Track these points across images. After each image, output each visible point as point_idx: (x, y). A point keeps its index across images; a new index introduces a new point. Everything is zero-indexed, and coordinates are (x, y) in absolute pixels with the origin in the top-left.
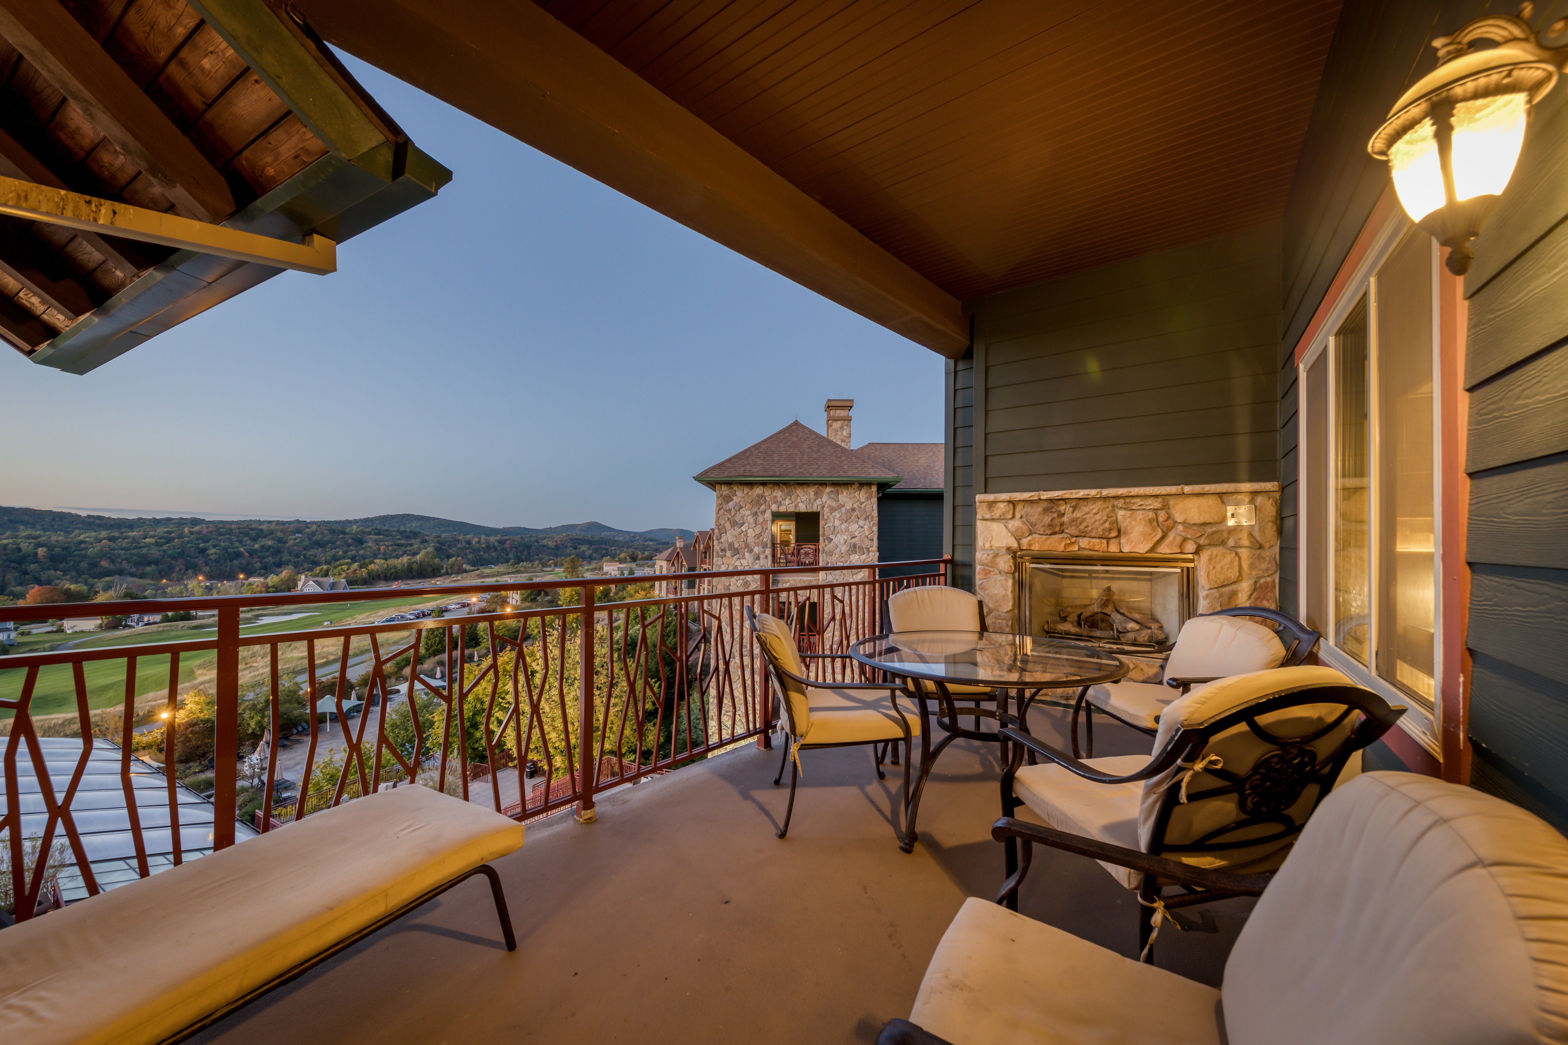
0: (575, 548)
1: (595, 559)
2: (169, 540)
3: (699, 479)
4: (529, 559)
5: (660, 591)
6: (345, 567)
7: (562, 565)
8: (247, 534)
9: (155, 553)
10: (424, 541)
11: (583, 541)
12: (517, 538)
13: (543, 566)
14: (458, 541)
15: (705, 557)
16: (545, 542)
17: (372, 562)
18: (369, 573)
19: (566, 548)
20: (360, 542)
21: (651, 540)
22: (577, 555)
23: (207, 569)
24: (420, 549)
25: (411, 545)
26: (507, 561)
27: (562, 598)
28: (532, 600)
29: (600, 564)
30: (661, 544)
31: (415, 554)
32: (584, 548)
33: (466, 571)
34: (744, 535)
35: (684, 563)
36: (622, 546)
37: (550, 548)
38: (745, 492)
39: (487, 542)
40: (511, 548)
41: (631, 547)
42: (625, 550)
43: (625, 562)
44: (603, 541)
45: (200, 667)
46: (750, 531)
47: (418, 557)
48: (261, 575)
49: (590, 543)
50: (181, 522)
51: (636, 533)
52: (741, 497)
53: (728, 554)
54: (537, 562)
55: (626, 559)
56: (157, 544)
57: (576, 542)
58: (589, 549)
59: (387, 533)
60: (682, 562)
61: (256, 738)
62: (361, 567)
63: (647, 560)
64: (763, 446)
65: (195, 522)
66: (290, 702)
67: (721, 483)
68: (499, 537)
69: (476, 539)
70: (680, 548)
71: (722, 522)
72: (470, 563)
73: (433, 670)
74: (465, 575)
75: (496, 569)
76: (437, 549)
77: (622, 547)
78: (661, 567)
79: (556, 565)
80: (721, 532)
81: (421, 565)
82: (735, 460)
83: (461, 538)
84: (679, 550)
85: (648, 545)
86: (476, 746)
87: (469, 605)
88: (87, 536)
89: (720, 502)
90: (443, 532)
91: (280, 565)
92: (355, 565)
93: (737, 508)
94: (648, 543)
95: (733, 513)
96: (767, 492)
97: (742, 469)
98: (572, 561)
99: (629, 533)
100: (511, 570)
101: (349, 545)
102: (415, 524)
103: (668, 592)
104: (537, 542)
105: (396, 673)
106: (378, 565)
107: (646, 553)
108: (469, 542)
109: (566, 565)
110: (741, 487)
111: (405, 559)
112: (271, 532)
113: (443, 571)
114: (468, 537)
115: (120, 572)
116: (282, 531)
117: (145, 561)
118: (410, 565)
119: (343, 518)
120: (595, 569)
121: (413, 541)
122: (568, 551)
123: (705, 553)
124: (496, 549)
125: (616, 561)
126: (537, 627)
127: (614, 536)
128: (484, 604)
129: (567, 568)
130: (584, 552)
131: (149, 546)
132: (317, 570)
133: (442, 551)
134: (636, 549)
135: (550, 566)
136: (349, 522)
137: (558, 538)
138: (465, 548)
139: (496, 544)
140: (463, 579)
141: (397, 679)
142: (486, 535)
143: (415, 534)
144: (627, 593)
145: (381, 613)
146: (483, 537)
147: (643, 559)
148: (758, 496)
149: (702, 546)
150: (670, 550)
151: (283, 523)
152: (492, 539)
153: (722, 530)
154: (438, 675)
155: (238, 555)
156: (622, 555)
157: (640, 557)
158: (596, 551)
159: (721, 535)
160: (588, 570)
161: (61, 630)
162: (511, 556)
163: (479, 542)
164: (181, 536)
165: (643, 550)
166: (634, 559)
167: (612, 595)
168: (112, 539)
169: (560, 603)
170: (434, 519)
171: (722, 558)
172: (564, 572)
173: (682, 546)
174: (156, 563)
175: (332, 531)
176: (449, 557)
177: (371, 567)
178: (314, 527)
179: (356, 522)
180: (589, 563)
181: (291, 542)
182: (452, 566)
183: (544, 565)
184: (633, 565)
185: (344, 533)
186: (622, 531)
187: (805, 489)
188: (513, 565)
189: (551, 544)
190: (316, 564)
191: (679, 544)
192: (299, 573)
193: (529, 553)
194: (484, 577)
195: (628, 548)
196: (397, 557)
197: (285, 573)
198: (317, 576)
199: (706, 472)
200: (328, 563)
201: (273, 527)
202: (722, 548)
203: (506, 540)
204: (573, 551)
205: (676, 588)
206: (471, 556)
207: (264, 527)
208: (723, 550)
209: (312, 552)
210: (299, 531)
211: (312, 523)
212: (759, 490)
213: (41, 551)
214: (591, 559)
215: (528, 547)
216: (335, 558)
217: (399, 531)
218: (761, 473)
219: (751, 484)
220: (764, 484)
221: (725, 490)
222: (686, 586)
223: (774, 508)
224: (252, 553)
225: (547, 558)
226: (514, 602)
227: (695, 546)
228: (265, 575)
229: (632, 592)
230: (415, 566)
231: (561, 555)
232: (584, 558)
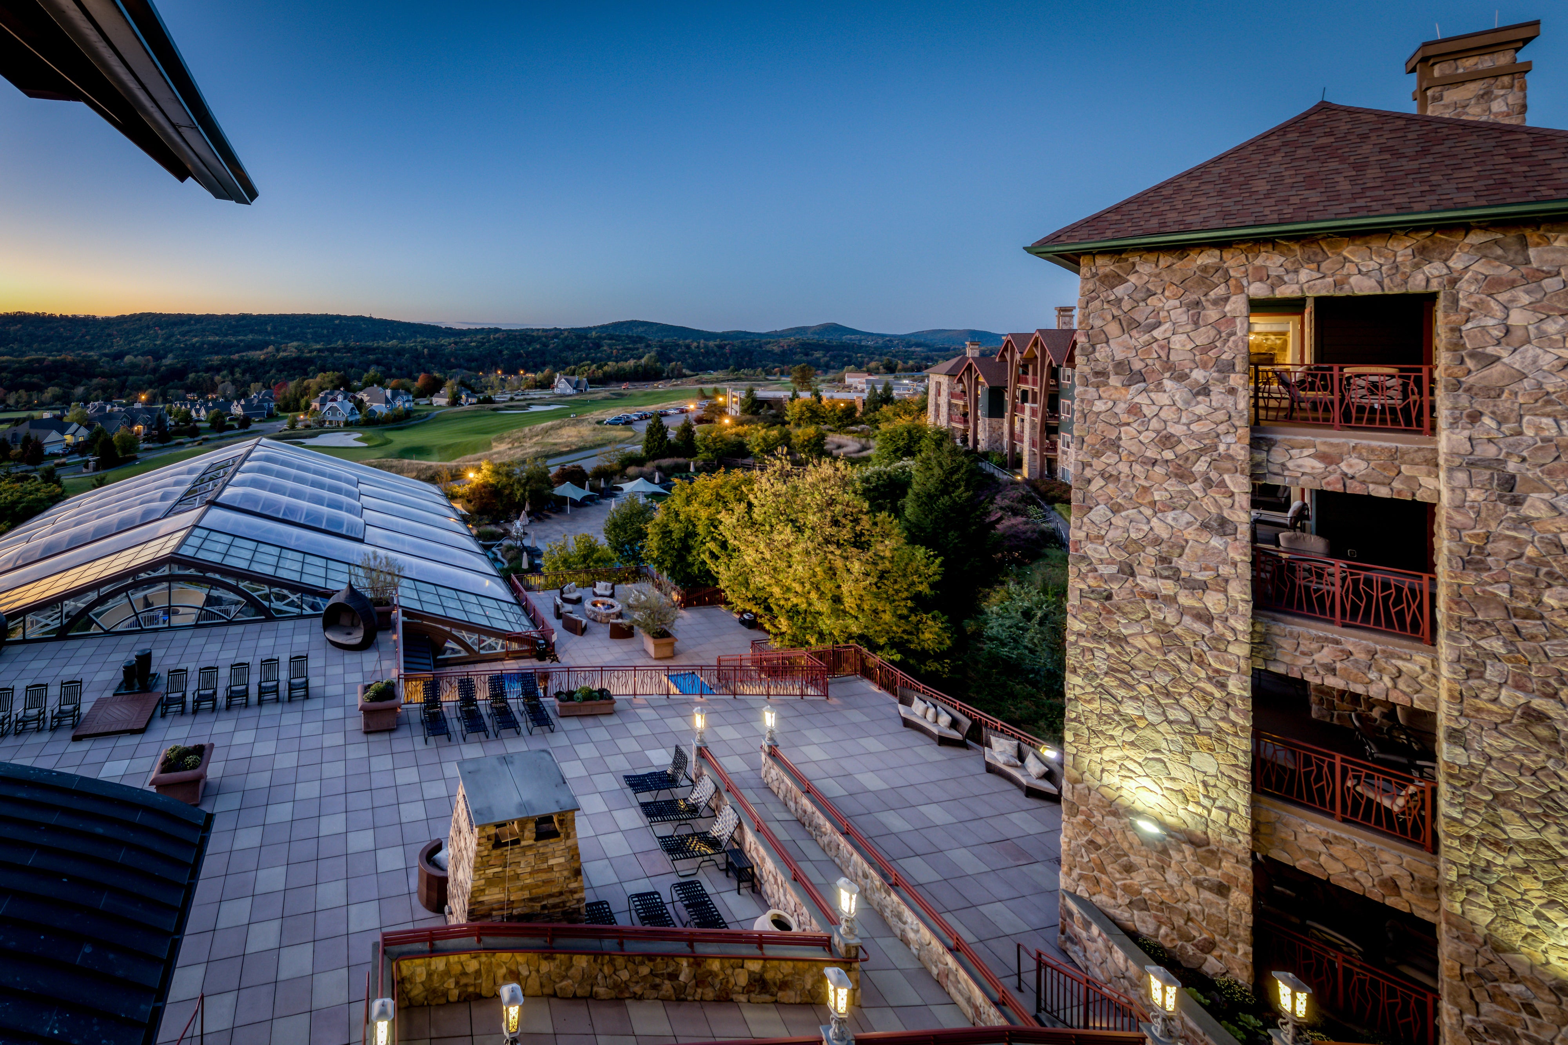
0: (807, 355)
1: (833, 368)
2: (483, 344)
3: (1038, 250)
4: (752, 365)
5: (937, 416)
6: (586, 368)
7: (789, 374)
8: (525, 340)
9: (476, 353)
10: (648, 346)
11: (817, 346)
12: (737, 343)
13: (767, 374)
14: (678, 345)
15: (1026, 373)
16: (769, 347)
17: (606, 364)
18: (604, 373)
19: (795, 354)
20: (598, 346)
21: (918, 345)
22: (809, 363)
23: (502, 366)
24: (645, 353)
25: (638, 349)
26: (727, 367)
27: (790, 413)
28: (753, 413)
29: (841, 374)
30: (935, 350)
31: (641, 357)
32: (818, 354)
33: (685, 376)
34: (1162, 347)
35: (981, 379)
36: (871, 353)
37: (776, 354)
38: (1162, 263)
39: (706, 347)
40: (731, 353)
41: (885, 354)
42: (877, 357)
43: (877, 373)
44: (844, 347)
45: (495, 440)
46: (1177, 342)
47: (643, 361)
48: (533, 372)
49: (827, 348)
50: (490, 331)
51: (895, 336)
52: (1150, 275)
53: (1114, 381)
54: (760, 369)
55: (878, 369)
56: (477, 347)
57: (807, 348)
58: (825, 356)
59: (617, 338)
60: (977, 378)
61: (520, 508)
62: (598, 368)
63: (913, 371)
64: (1216, 170)
65: (497, 330)
66: (542, 482)
67: (1093, 253)
68: (718, 342)
69: (695, 344)
70: (973, 358)
71: (1098, 323)
72: (690, 368)
73: (652, 473)
74: (684, 380)
75: (715, 375)
76: (659, 354)
77: (873, 353)
78: (939, 384)
79: (782, 373)
80: (1095, 340)
81: (645, 367)
82: (1134, 206)
83: (680, 342)
84: (971, 361)
85: (913, 352)
86: (689, 570)
87: (687, 411)
88: (444, 341)
89: (1090, 286)
90: (665, 336)
91: (544, 364)
92: (594, 367)
93: (1138, 296)
94: (913, 349)
95: (1126, 305)
96: (1233, 261)
97: (1154, 222)
98: (803, 370)
99: (882, 336)
100: (731, 377)
101: (590, 349)
102: (641, 329)
103: (950, 419)
104: (760, 347)
105: (621, 471)
106: (611, 367)
107: (911, 363)
108: (688, 347)
109: (795, 374)
110: (1152, 257)
111: (632, 362)
112: (539, 338)
113: (665, 375)
114: (687, 341)
115: (459, 366)
116: (546, 337)
117: (471, 359)
118: (636, 367)
119: (586, 326)
120: (833, 380)
121: (639, 345)
122: (797, 358)
123: (1025, 367)
124: (715, 355)
125: (864, 372)
126: (758, 445)
127: (860, 341)
128: (701, 413)
129: (796, 378)
130: (818, 359)
131: (473, 348)
132: (567, 370)
133: (664, 355)
134: (894, 356)
135: (775, 374)
136: (590, 328)
137: (784, 342)
138: (684, 353)
139: (715, 349)
140: (682, 384)
141: (621, 477)
142: (705, 340)
143: (640, 339)
144: (881, 414)
145: (612, 411)
146: (702, 341)
147: (905, 370)
148: (1204, 269)
149: (1018, 356)
150: (954, 361)
151: (546, 330)
152: (711, 343)
153: (1098, 338)
154: (657, 480)
155: (520, 356)
156: (873, 364)
157: (900, 367)
158: (834, 358)
159: (1093, 346)
160: (823, 381)
161: (431, 404)
162: (731, 361)
163: (698, 347)
164: (489, 341)
165: (906, 357)
166: (890, 369)
167: (858, 415)
168: (456, 343)
169: (786, 418)
170: (656, 324)
171: (1098, 387)
172: (792, 382)
173: (977, 355)
174: (476, 360)
175: (579, 337)
176: (670, 361)
177: (606, 368)
178: (566, 334)
179: (595, 328)
180: (826, 372)
181: (551, 346)
182: (673, 370)
183: (769, 373)
184: (890, 378)
185: (586, 338)
186: (872, 334)
187: (1375, 245)
188: (733, 371)
189: (776, 349)
190: (568, 364)
191: (971, 352)
192: (556, 371)
193: (750, 359)
194: (703, 383)
195: (881, 355)
196: (626, 360)
197: (547, 371)
198: (567, 374)
199: (1055, 238)
200: (575, 364)
201: (540, 333)
202: (1098, 369)
203: (725, 345)
204: (804, 358)
205: (965, 415)
206: (690, 361)
207: (535, 334)
208: (1101, 374)
209: (564, 354)
210: (556, 336)
211: (565, 330)
212: (1207, 258)
213: (426, 351)
214: (827, 368)
215: (750, 353)
216: (581, 360)
217: (627, 336)
218: (1214, 223)
219: (1181, 249)
220: (1222, 244)
221: (1105, 266)
222: (986, 412)
223: (1258, 290)
224: (528, 354)
225: (771, 365)
226: (733, 413)
227: (1002, 356)
228: (535, 372)
229: (890, 414)
230: (640, 369)
231: (789, 363)
232: (818, 367)
